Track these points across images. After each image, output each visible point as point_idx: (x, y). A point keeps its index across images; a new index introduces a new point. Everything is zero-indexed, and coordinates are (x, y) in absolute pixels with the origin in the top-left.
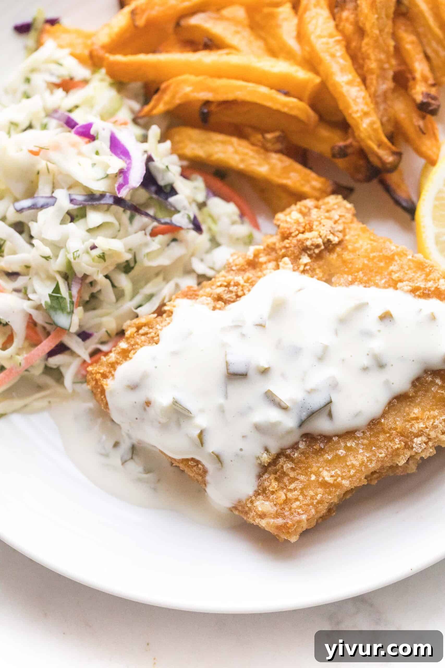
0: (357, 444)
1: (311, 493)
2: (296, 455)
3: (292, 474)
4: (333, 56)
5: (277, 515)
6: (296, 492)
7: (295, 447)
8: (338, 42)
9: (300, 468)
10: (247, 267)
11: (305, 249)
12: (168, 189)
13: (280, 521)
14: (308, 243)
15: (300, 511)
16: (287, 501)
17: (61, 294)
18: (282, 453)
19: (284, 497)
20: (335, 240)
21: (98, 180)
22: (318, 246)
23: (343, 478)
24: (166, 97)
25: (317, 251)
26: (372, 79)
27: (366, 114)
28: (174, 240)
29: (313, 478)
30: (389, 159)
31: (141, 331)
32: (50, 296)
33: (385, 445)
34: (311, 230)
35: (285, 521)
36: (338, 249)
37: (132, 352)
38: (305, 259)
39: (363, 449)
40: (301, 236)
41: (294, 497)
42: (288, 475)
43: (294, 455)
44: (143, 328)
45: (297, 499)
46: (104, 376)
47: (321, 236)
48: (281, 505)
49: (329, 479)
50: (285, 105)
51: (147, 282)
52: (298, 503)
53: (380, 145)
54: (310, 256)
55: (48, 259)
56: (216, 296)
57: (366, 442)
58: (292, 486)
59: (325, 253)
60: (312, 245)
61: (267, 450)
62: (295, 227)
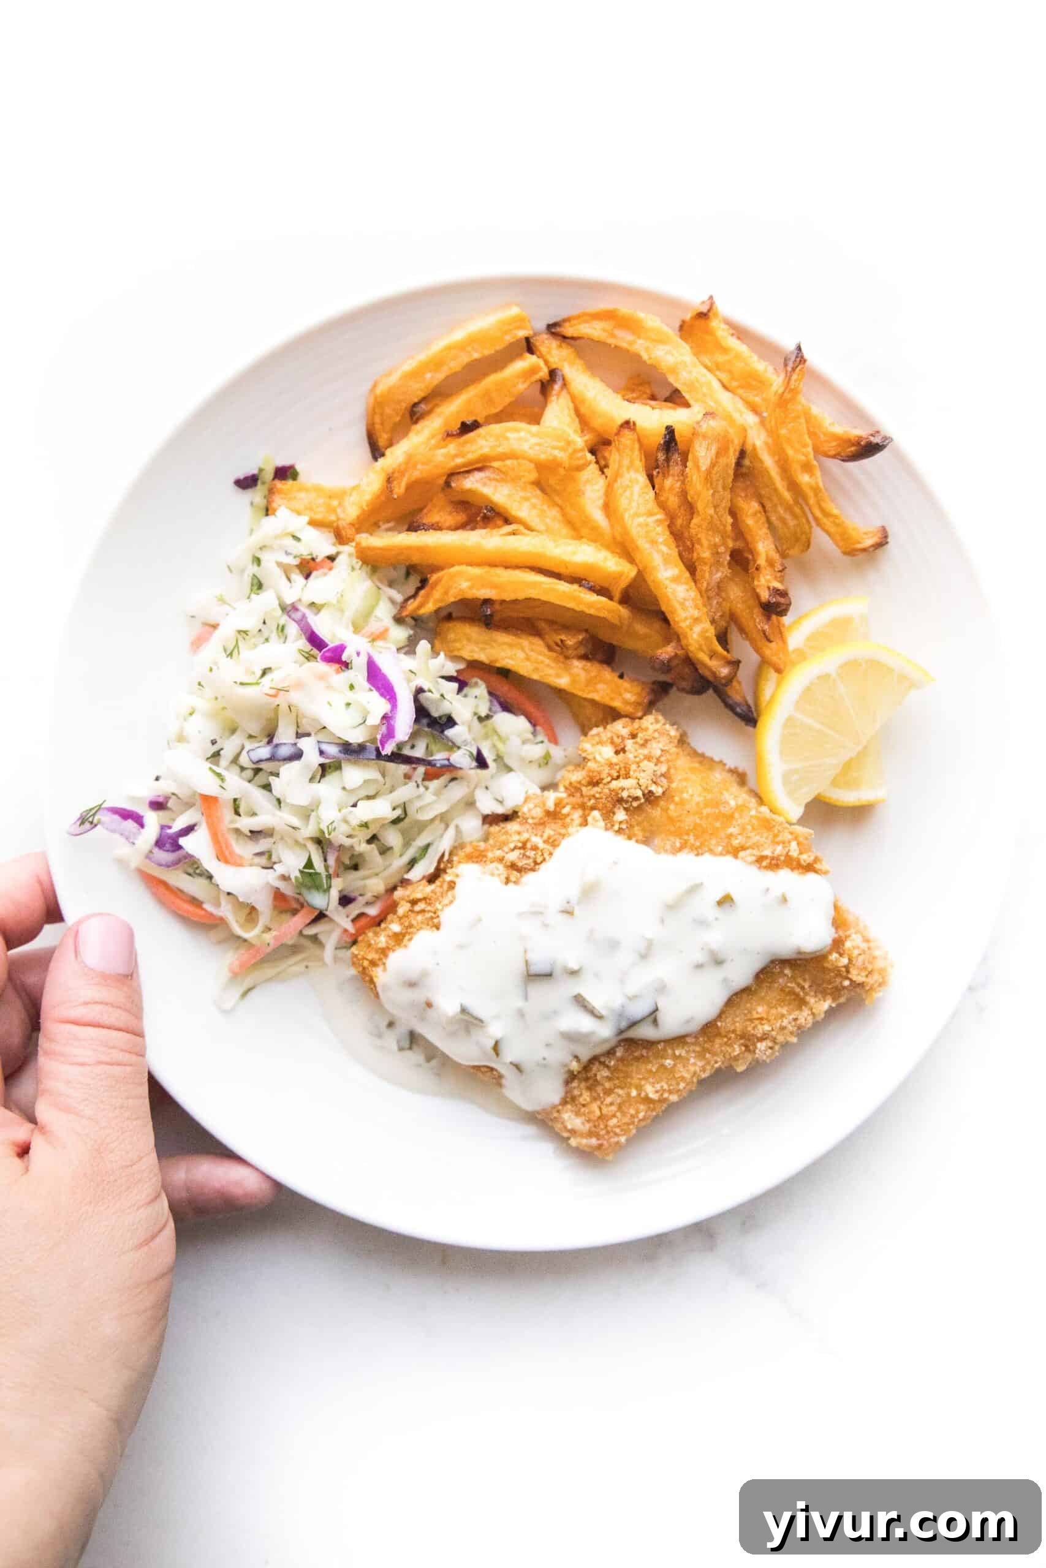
0: (687, 1052)
1: (632, 1111)
2: (613, 1062)
3: (607, 1085)
4: (653, 542)
5: (590, 1134)
6: (613, 1107)
7: (611, 1053)
8: (659, 522)
9: (618, 1078)
10: (546, 819)
11: (620, 802)
12: (444, 719)
13: (594, 1142)
14: (625, 794)
15: (618, 1130)
16: (602, 1117)
17: (314, 869)
18: (594, 1059)
19: (598, 1113)
20: (658, 791)
21: (354, 728)
22: (636, 799)
23: (670, 1092)
24: (437, 594)
25: (635, 804)
26: (704, 570)
27: (697, 620)
28: (453, 779)
29: (634, 1093)
30: (724, 671)
31: (417, 908)
32: (301, 872)
33: (722, 1051)
34: (627, 776)
35: (600, 1142)
36: (662, 803)
37: (407, 937)
38: (621, 815)
39: (695, 1057)
40: (615, 784)
41: (611, 1113)
42: (602, 1085)
43: (610, 1062)
44: (419, 904)
45: (614, 1116)
46: (373, 963)
47: (640, 786)
48: (594, 1121)
49: (652, 1096)
50: (590, 605)
51: (420, 832)
53: (713, 655)
54: (626, 809)
55: (296, 827)
56: (509, 864)
57: (698, 1049)
58: (608, 1100)
59: (645, 806)
60: (629, 796)
61: (576, 1057)
62: (606, 770)
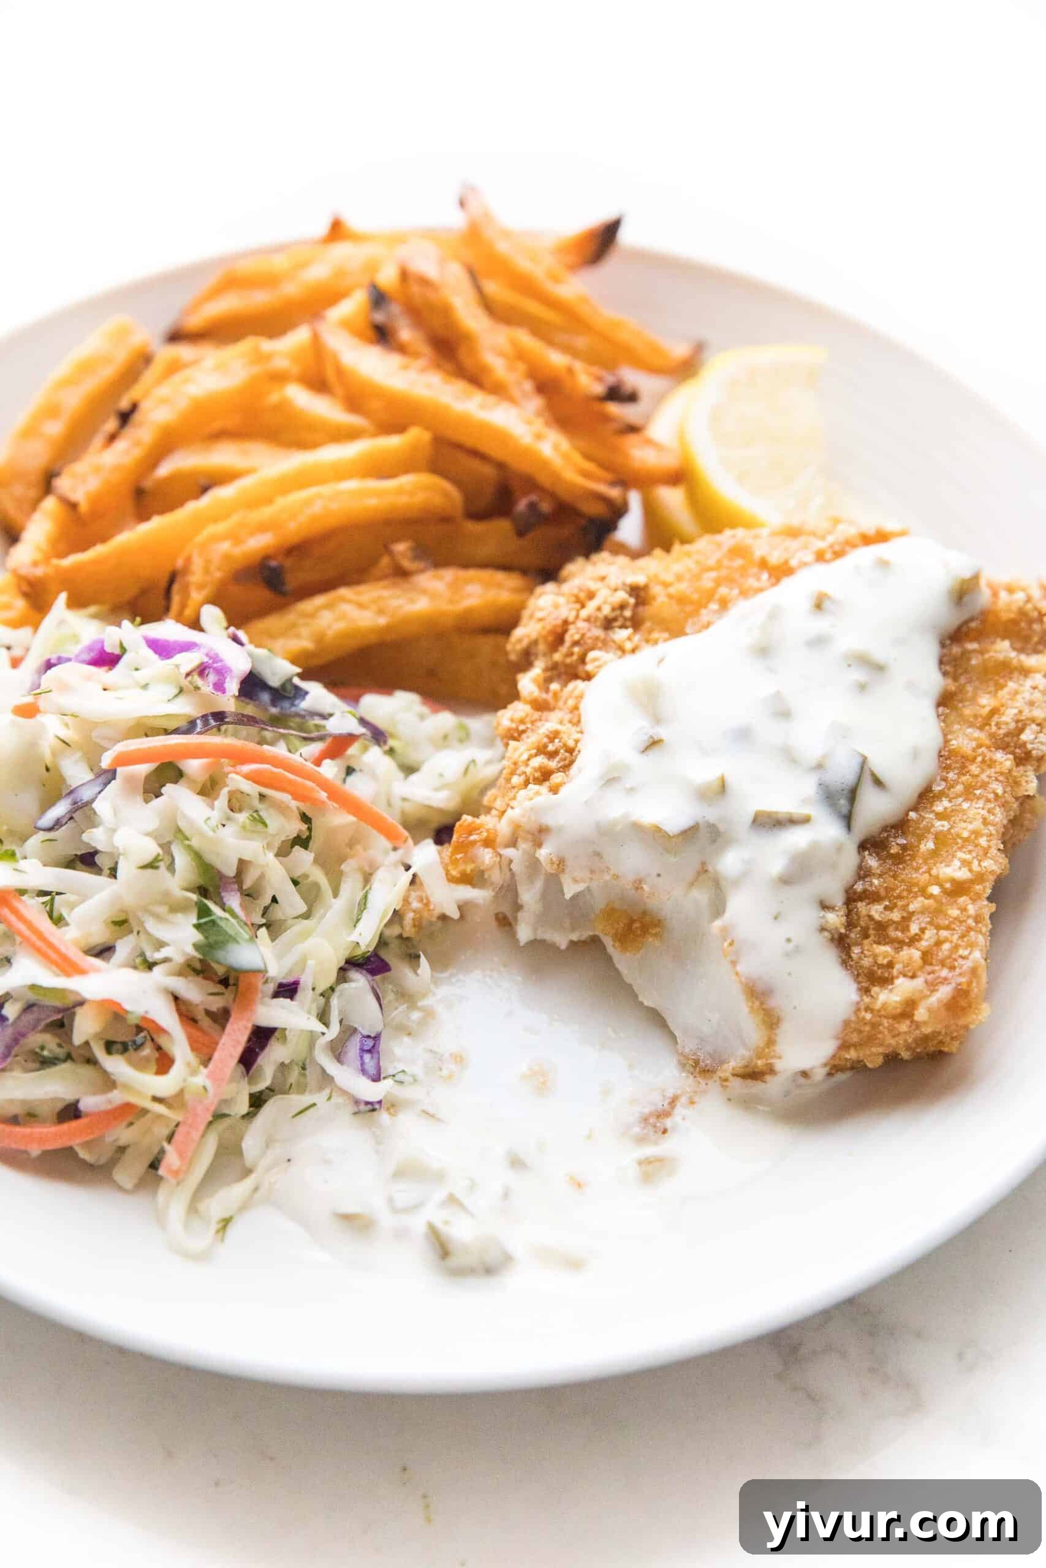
1: (954, 914)
2: (876, 882)
3: (896, 916)
5: (932, 986)
6: (927, 932)
7: (863, 873)
9: (900, 897)
11: (608, 624)
13: (944, 992)
14: (606, 610)
15: (961, 952)
16: (927, 957)
18: (852, 898)
19: (916, 955)
22: (622, 607)
25: (628, 613)
29: (936, 892)
32: (197, 927)
34: (591, 595)
35: (952, 986)
36: (656, 591)
38: (621, 635)
40: (584, 613)
41: (932, 941)
42: (890, 922)
43: (872, 886)
45: (939, 943)
47: (616, 590)
48: (923, 968)
49: (961, 875)
52: (946, 946)
54: (623, 627)
55: (157, 864)
58: (914, 928)
59: (641, 609)
60: (613, 609)
61: (825, 906)
